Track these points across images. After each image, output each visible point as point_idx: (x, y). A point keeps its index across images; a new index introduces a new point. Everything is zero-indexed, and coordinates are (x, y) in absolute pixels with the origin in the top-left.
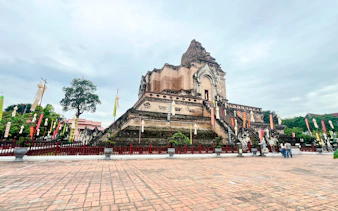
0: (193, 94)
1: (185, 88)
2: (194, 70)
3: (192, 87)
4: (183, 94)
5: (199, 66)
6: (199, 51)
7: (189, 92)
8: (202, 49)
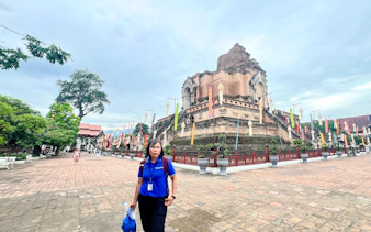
0: (250, 100)
1: (243, 95)
2: (249, 76)
3: (248, 94)
4: (241, 99)
5: (253, 73)
6: (245, 56)
7: (246, 98)
8: (248, 55)
